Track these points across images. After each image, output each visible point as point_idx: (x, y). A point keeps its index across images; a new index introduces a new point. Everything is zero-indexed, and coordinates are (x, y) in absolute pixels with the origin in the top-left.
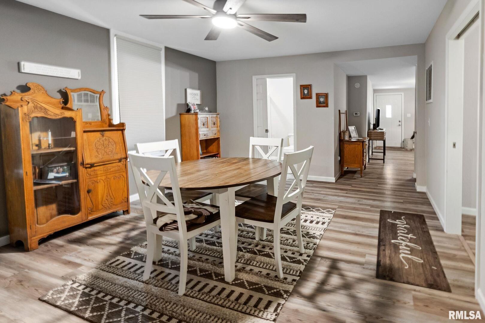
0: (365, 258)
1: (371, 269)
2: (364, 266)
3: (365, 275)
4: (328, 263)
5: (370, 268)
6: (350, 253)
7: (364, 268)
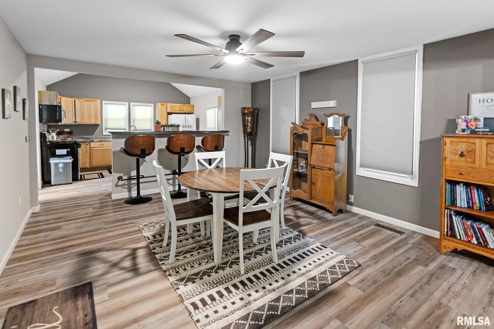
0: (108, 294)
1: (98, 286)
2: (106, 285)
3: (102, 279)
4: (142, 270)
5: (100, 287)
6: (127, 289)
7: (106, 284)
